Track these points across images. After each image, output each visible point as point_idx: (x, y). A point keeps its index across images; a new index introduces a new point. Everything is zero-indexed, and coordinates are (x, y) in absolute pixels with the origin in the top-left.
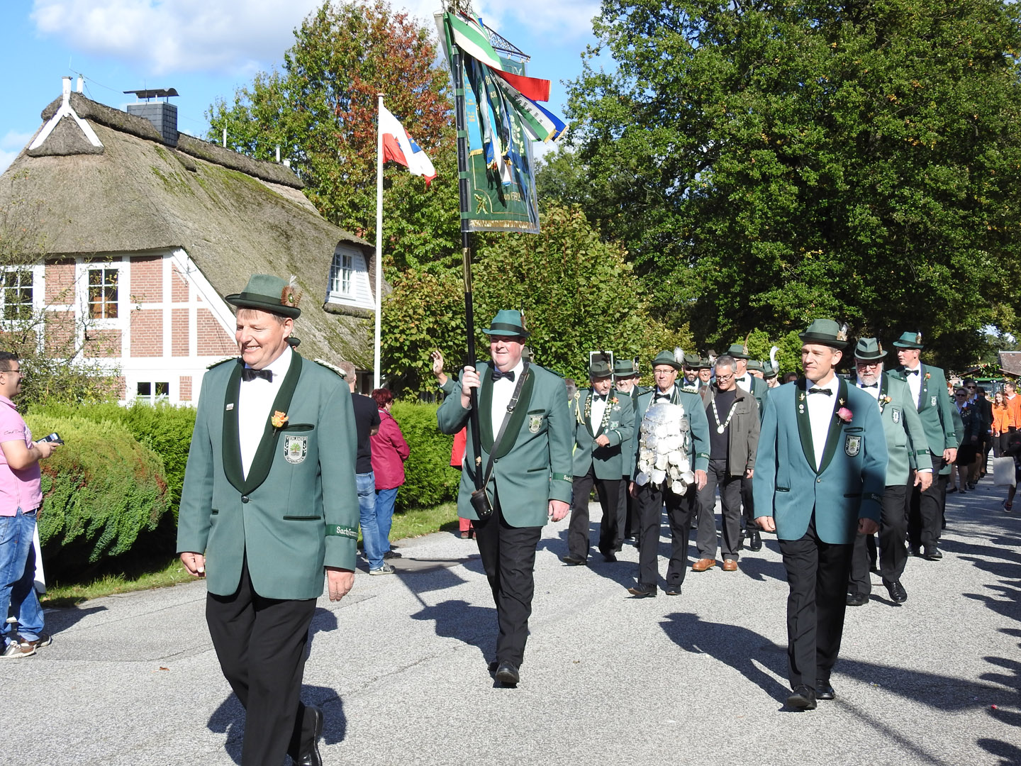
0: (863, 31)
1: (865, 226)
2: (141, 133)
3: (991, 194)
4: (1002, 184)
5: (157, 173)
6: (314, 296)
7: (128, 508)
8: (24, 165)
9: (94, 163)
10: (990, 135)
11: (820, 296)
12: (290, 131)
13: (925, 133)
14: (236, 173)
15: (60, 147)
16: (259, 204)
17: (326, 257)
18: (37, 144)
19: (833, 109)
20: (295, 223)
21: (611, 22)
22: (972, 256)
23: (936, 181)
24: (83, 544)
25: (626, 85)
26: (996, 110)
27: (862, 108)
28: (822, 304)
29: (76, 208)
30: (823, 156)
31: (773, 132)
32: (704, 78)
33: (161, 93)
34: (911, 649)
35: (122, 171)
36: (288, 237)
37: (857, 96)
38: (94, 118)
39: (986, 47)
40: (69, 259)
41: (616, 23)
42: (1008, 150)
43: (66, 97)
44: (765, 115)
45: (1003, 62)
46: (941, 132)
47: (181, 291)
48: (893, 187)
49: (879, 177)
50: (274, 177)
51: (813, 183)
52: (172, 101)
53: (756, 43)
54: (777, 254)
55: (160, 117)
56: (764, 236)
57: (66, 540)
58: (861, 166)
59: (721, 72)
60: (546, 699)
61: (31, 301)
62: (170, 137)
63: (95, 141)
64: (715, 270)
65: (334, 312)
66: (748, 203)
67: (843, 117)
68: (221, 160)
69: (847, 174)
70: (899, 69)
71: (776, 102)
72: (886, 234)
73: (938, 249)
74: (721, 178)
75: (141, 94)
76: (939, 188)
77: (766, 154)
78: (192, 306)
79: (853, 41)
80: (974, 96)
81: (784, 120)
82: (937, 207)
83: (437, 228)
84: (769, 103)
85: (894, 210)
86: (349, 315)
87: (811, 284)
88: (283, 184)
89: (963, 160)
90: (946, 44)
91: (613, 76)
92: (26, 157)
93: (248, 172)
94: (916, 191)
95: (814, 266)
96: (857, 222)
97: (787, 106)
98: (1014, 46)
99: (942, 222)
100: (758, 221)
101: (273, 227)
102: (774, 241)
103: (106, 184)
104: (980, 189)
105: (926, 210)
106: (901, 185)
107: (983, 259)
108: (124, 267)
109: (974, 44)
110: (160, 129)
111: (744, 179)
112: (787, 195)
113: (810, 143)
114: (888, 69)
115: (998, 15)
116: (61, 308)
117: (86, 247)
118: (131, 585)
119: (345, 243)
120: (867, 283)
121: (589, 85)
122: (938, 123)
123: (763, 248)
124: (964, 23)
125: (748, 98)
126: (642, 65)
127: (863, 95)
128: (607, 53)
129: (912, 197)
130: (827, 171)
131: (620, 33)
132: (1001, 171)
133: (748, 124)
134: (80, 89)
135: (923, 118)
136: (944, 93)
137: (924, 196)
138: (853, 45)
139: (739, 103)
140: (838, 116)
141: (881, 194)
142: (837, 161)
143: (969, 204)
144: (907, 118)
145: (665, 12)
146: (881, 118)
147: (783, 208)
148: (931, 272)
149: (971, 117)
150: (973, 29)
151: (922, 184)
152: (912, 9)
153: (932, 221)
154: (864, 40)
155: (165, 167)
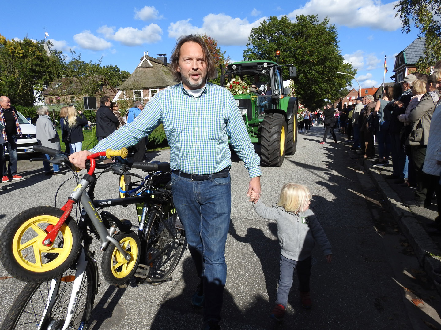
0: (302, 38)
1: (302, 79)
2: (160, 63)
3: (327, 71)
4: (330, 69)
5: (163, 71)
7: (161, 135)
8: (138, 70)
9: (151, 69)
10: (328, 59)
13: (315, 59)
15: (144, 66)
18: (140, 66)
19: (296, 55)
22: (323, 84)
23: (316, 69)
24: (153, 142)
25: (255, 51)
26: (329, 54)
27: (302, 54)
29: (148, 78)
31: (284, 60)
32: (271, 49)
33: (163, 55)
34: (310, 157)
35: (157, 71)
38: (150, 60)
39: (327, 41)
40: (147, 88)
41: (253, 38)
42: (331, 62)
43: (145, 56)
44: (282, 56)
45: (331, 44)
46: (318, 59)
48: (308, 70)
49: (305, 69)
52: (165, 56)
53: (281, 42)
57: (150, 141)
58: (301, 66)
59: (274, 48)
60: (242, 167)
61: (140, 97)
62: (165, 64)
63: (151, 65)
67: (298, 56)
70: (310, 46)
71: (285, 54)
72: (306, 80)
73: (316, 83)
75: (159, 55)
79: (301, 41)
80: (325, 51)
81: (286, 57)
82: (317, 74)
85: (308, 75)
89: (322, 65)
90: (319, 41)
91: (253, 49)
92: (138, 68)
97: (287, 54)
98: (333, 41)
103: (154, 73)
104: (325, 70)
105: (314, 75)
106: (309, 70)
107: (325, 85)
108: (158, 90)
109: (325, 40)
110: (163, 61)
114: (308, 46)
115: (330, 34)
116: (146, 98)
117: (151, 86)
118: (163, 149)
120: (302, 90)
121: (248, 51)
122: (317, 57)
124: (323, 36)
126: (259, 46)
127: (302, 52)
128: (251, 44)
129: (312, 73)
131: (254, 40)
132: (330, 67)
133: (279, 58)
134: (147, 54)
135: (314, 56)
136: (319, 51)
137: (314, 72)
140: (297, 56)
141: (305, 72)
143: (323, 74)
144: (311, 56)
145: (263, 35)
146: (306, 56)
148: (315, 88)
149: (324, 56)
150: (325, 37)
151: (314, 70)
152: (313, 32)
153: (316, 77)
154: (303, 40)
155: (165, 70)
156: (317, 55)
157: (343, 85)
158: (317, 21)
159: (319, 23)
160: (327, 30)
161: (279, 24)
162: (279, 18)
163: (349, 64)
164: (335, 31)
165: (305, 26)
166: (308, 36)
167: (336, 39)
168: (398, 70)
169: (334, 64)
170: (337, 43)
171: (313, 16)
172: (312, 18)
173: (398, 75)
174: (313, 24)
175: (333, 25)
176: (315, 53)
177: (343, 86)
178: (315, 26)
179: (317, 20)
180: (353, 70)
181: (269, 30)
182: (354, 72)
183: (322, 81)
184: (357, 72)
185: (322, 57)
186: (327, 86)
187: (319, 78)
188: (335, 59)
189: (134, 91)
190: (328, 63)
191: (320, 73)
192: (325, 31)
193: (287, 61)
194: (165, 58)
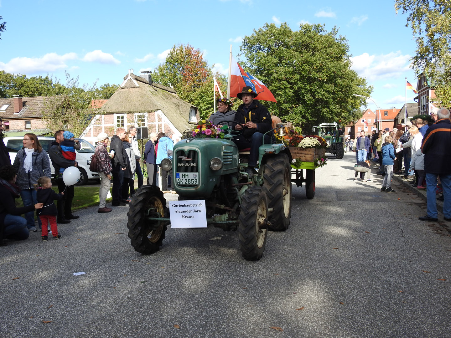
1: (309, 100)
2: (145, 82)
5: (150, 92)
6: (186, 120)
8: (120, 91)
9: (137, 90)
10: (339, 76)
11: (298, 117)
12: (169, 78)
13: (323, 77)
14: (164, 91)
15: (129, 86)
16: (171, 98)
17: (188, 111)
18: (123, 85)
20: (180, 102)
21: (244, 48)
22: (334, 106)
23: (326, 88)
25: (249, 64)
26: (340, 70)
27: (308, 71)
28: (298, 119)
29: (134, 101)
30: (299, 83)
31: (287, 77)
32: (270, 64)
33: (148, 72)
35: (144, 92)
36: (178, 106)
37: (307, 68)
38: (136, 79)
40: (133, 112)
42: (343, 80)
43: (130, 75)
44: (284, 72)
45: (341, 58)
46: (327, 76)
47: (160, 120)
48: (316, 90)
49: (312, 87)
51: (296, 89)
53: (281, 55)
54: (287, 107)
55: (148, 78)
56: (284, 103)
59: (274, 62)
61: (124, 122)
63: (137, 85)
64: (272, 111)
65: (190, 124)
66: (280, 94)
68: (161, 88)
69: (304, 87)
70: (317, 61)
73: (326, 104)
74: (274, 88)
75: (143, 72)
77: (285, 82)
78: (163, 123)
79: (306, 54)
80: (335, 67)
81: (289, 74)
82: (326, 94)
83: (207, 102)
84: (286, 69)
85: (316, 95)
86: (193, 124)
87: (296, 114)
88: (173, 92)
89: (332, 83)
90: (328, 54)
91: (245, 62)
92: (120, 89)
93: (166, 90)
95: (296, 109)
96: (307, 98)
97: (290, 70)
98: (344, 54)
99: (327, 98)
100: (283, 99)
101: (175, 104)
102: (286, 103)
103: (140, 95)
105: (323, 95)
106: (318, 89)
107: (337, 107)
108: (146, 114)
109: (335, 54)
110: (148, 81)
111: (280, 88)
112: (290, 92)
113: (295, 80)
114: (315, 61)
115: (340, 46)
117: (137, 110)
119: (192, 107)
122: (326, 74)
123: (285, 105)
124: (331, 49)
125: (280, 68)
126: (251, 59)
128: (244, 55)
129: (320, 92)
130: (299, 86)
131: (247, 51)
132: (341, 85)
133: (281, 75)
135: (323, 73)
137: (323, 92)
138: (305, 56)
139: (278, 69)
140: (303, 73)
141: (313, 92)
142: (301, 84)
143: (334, 93)
144: (319, 73)
145: (258, 46)
146: (313, 73)
147: (288, 95)
148: (325, 110)
149: (334, 72)
150: (335, 50)
151: (323, 89)
152: (319, 46)
153: (325, 98)
154: (309, 54)
155: (151, 90)
156: (327, 72)
157: (356, 105)
158: (324, 31)
159: (327, 33)
160: (337, 41)
161: (278, 34)
162: (278, 26)
163: (363, 79)
164: (346, 43)
165: (311, 37)
166: (315, 50)
167: (348, 53)
168: (421, 91)
169: (347, 82)
170: (349, 58)
171: (319, 26)
172: (318, 28)
173: (422, 98)
174: (319, 34)
175: (343, 36)
176: (324, 70)
177: (356, 106)
178: (321, 36)
179: (325, 29)
180: (367, 87)
181: (265, 40)
182: (369, 89)
183: (333, 103)
184: (373, 90)
185: (333, 74)
186: (338, 109)
187: (329, 98)
188: (347, 75)
189: (115, 116)
190: (339, 81)
191: (330, 93)
192: (335, 42)
193: (291, 79)
194: (150, 76)
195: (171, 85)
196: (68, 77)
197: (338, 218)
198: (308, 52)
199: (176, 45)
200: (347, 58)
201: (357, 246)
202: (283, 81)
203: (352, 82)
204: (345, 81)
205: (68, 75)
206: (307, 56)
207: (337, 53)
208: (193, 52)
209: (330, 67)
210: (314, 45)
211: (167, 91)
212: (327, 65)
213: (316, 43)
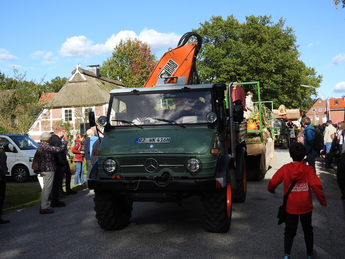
2: (93, 76)
5: (98, 85)
8: (68, 85)
9: (85, 84)
10: (287, 67)
12: (118, 71)
13: (271, 67)
14: (112, 84)
15: (76, 80)
18: (71, 80)
19: (249, 62)
21: (192, 41)
22: (283, 97)
23: (274, 78)
26: (288, 61)
27: (256, 62)
29: (81, 95)
30: (247, 74)
31: (235, 68)
32: (218, 55)
33: (96, 66)
35: (92, 86)
37: (254, 59)
38: (84, 73)
39: (285, 46)
40: (80, 107)
42: (290, 70)
43: (77, 69)
44: (232, 64)
45: (289, 49)
46: (275, 67)
48: (264, 80)
49: (260, 78)
50: (119, 84)
51: (245, 80)
53: (229, 47)
55: (96, 72)
59: (222, 54)
61: (72, 116)
62: (98, 76)
63: (85, 79)
68: (108, 81)
69: (253, 77)
70: (265, 52)
72: (262, 92)
74: (222, 79)
75: (91, 66)
76: (275, 80)
80: (282, 58)
81: (237, 65)
82: (275, 85)
84: (234, 61)
85: (264, 86)
88: (121, 86)
89: (280, 73)
90: (275, 45)
92: (68, 83)
94: (269, 81)
96: (255, 89)
97: (238, 61)
98: (291, 45)
99: (276, 88)
103: (88, 89)
104: (285, 80)
105: (272, 86)
106: (266, 80)
107: (286, 97)
108: (94, 107)
109: (282, 45)
110: (96, 74)
113: (244, 71)
114: (262, 52)
115: (287, 37)
116: (79, 118)
122: (274, 64)
124: (279, 40)
125: (228, 60)
127: (256, 58)
129: (268, 83)
130: (248, 77)
132: (289, 76)
133: (229, 66)
134: (80, 67)
135: (270, 63)
136: (276, 57)
137: (272, 82)
138: (253, 47)
139: (226, 61)
140: (251, 64)
141: (261, 82)
142: (250, 74)
143: (282, 83)
144: (267, 63)
145: (205, 38)
146: (261, 64)
149: (282, 63)
150: (282, 41)
151: (271, 79)
152: (266, 37)
153: (274, 88)
154: (256, 45)
155: (99, 84)
156: (274, 62)
157: (306, 94)
158: (271, 23)
159: (273, 25)
160: (284, 32)
161: (225, 26)
162: (225, 19)
163: (311, 68)
164: (293, 34)
165: (256, 28)
166: (262, 41)
167: (295, 43)
169: (294, 72)
170: (297, 48)
171: (265, 17)
172: (265, 20)
174: (266, 25)
175: (291, 28)
176: (271, 60)
177: (306, 96)
178: (268, 28)
179: (271, 21)
180: (317, 76)
181: (213, 33)
182: (319, 78)
183: (282, 93)
184: (323, 79)
185: (280, 65)
186: (287, 99)
187: (278, 88)
188: (295, 66)
189: (63, 110)
190: (287, 71)
191: (278, 83)
192: (282, 34)
193: (239, 70)
194: (98, 70)
195: (119, 79)
196: (16, 72)
197: (270, 218)
198: (254, 43)
199: (123, 40)
200: (295, 49)
201: (281, 250)
202: (231, 72)
203: (300, 72)
204: (293, 71)
205: (16, 71)
206: (254, 47)
207: (284, 44)
208: (141, 45)
209: (277, 57)
210: (260, 36)
211: (115, 84)
212: (275, 56)
213: (262, 34)
